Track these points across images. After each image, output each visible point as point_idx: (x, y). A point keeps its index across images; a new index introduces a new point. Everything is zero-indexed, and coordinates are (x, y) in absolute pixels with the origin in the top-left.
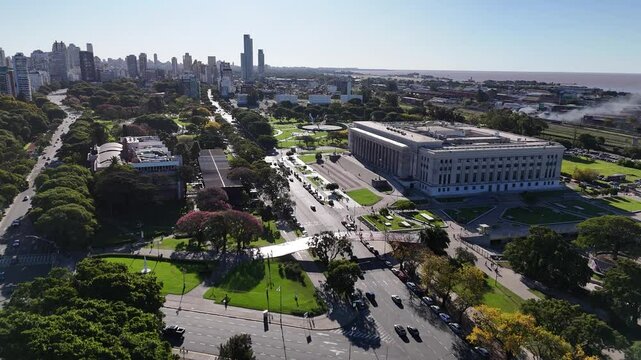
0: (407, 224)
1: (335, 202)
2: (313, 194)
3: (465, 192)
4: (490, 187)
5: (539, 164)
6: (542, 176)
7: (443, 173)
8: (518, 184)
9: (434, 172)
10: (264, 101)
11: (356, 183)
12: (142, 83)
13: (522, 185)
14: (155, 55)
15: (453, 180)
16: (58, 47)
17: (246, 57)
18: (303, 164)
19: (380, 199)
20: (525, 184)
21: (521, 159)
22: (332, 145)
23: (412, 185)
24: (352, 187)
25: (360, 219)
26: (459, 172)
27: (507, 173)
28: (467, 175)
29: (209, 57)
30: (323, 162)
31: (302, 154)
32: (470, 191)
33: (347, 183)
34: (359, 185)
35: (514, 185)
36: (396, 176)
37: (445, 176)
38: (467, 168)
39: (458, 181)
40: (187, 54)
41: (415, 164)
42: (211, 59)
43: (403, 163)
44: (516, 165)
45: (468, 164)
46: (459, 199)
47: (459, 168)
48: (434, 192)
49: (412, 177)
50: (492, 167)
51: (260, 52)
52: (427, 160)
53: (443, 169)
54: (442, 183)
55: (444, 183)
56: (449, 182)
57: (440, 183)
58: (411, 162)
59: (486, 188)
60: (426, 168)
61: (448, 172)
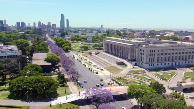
1: (99, 72)
3: (162, 66)
4: (172, 63)
7: (151, 57)
8: (184, 62)
9: (147, 56)
10: (68, 36)
14: (29, 24)
15: (156, 61)
17: (62, 22)
19: (121, 70)
23: (136, 64)
24: (107, 65)
25: (113, 80)
26: (158, 56)
28: (162, 58)
29: (48, 23)
31: (83, 53)
33: (104, 64)
34: (110, 64)
36: (128, 59)
37: (152, 58)
38: (162, 54)
39: (158, 61)
40: (39, 21)
41: (137, 54)
43: (130, 53)
44: (183, 53)
45: (162, 52)
47: (158, 54)
49: (135, 60)
50: (173, 54)
51: (67, 20)
52: (143, 51)
53: (151, 55)
54: (151, 62)
55: (152, 62)
56: (154, 61)
57: (150, 62)
58: (135, 52)
59: (171, 64)
60: (142, 55)
61: (153, 56)
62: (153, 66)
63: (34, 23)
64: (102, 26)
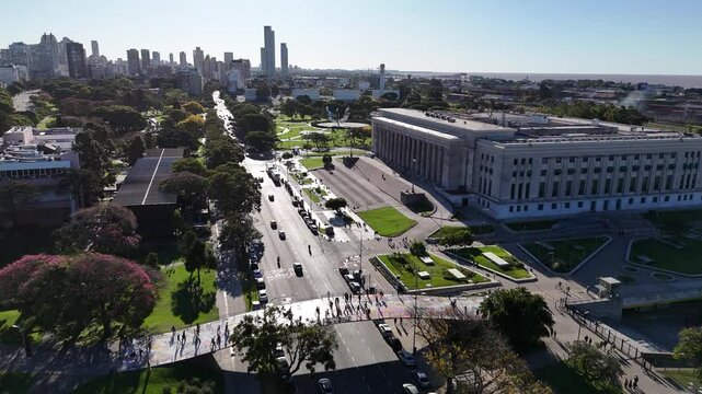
0: (459, 275)
1: (336, 230)
2: (303, 216)
3: (555, 213)
4: (593, 204)
5: (672, 167)
6: (675, 186)
7: (516, 181)
8: (637, 200)
9: (503, 178)
10: (279, 97)
11: (375, 197)
12: (140, 80)
13: (643, 200)
15: (534, 194)
16: (48, 39)
17: (267, 53)
18: (304, 170)
19: (413, 224)
20: (649, 199)
21: (644, 158)
22: (353, 146)
23: (465, 202)
24: (370, 204)
25: (375, 262)
26: (543, 179)
27: (621, 181)
28: (556, 184)
29: (225, 53)
30: (333, 167)
31: (308, 156)
32: (561, 211)
33: (363, 198)
34: (381, 201)
35: (631, 201)
36: (440, 185)
37: (521, 186)
38: (558, 172)
39: (541, 194)
40: (198, 48)
41: (470, 166)
42: (228, 55)
43: (450, 165)
44: (636, 169)
45: (558, 166)
46: (546, 224)
47: (544, 173)
48: (503, 213)
49: (465, 187)
50: (597, 170)
51: (283, 46)
52: (490, 159)
53: (518, 175)
54: (516, 197)
55: (520, 196)
56: (527, 196)
57: (513, 197)
58: (464, 164)
59: (587, 206)
60: (488, 173)
61: (526, 180)
62: (523, 213)
63: (183, 55)
64: (383, 66)
